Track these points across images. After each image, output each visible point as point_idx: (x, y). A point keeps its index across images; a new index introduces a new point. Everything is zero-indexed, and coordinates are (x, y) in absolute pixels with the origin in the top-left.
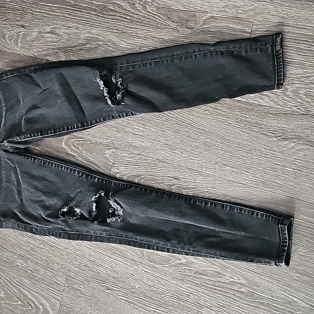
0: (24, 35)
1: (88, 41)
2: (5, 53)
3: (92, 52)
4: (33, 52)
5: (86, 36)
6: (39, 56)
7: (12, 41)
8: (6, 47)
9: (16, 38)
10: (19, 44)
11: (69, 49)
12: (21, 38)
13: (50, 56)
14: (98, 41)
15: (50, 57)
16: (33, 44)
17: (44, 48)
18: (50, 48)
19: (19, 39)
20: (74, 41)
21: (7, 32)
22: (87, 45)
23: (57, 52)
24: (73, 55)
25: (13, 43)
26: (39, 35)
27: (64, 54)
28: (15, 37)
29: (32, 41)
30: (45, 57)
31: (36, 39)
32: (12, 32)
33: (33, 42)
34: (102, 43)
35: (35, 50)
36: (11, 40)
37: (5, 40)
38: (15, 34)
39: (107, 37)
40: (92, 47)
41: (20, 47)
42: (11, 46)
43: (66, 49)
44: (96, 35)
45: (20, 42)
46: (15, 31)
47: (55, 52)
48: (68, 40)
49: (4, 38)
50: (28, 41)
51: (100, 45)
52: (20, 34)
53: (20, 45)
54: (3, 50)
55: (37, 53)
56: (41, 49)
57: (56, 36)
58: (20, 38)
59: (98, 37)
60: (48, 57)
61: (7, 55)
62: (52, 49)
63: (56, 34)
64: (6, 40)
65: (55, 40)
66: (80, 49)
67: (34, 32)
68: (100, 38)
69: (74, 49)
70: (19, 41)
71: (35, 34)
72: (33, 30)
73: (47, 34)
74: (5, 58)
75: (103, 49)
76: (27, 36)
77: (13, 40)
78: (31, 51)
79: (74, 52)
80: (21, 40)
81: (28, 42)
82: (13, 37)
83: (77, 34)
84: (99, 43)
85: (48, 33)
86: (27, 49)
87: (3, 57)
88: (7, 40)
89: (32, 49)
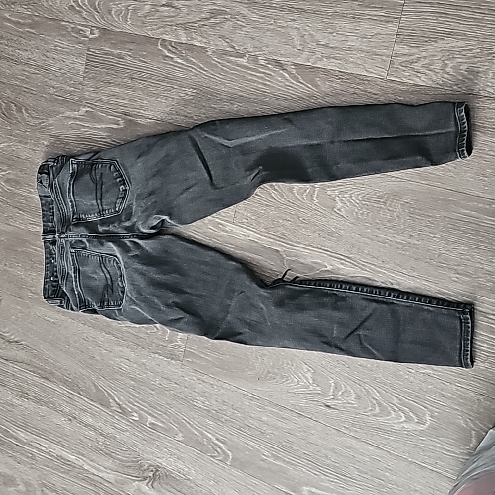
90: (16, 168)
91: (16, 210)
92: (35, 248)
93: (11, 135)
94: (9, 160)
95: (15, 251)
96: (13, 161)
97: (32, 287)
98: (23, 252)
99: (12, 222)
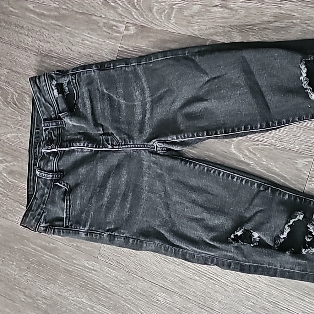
0: (181, 9)
1: (277, 19)
2: (151, 30)
3: (283, 32)
4: (193, 30)
5: (274, 11)
6: (201, 36)
7: (162, 16)
8: (153, 23)
9: (168, 12)
10: (172, 19)
11: (248, 27)
12: (176, 12)
13: (219, 36)
14: (292, 18)
15: (217, 37)
16: (194, 20)
17: (209, 26)
18: (218, 25)
19: (172, 13)
20: (255, 18)
21: (155, 4)
22: (276, 23)
23: (229, 31)
24: (254, 35)
25: (163, 18)
26: (203, 9)
27: (239, 34)
28: (166, 11)
29: (193, 16)
30: (211, 37)
31: (199, 13)
32: (162, 4)
33: (193, 18)
34: (299, 21)
35: (196, 27)
36: (161, 13)
37: (151, 15)
38: (167, 7)
39: (306, 14)
40: (283, 26)
41: (173, 23)
42: (161, 22)
43: (244, 28)
44: (290, 10)
45: (174, 17)
46: (167, 3)
47: (226, 31)
48: (246, 16)
49: (151, 11)
50: (186, 16)
51: (295, 24)
52: (174, 7)
53: (174, 21)
54: (149, 26)
55: (199, 31)
56: (205, 27)
57: (227, 11)
58: (174, 13)
59: (293, 13)
60: (214, 36)
61: (154, 33)
62: (221, 27)
63: (229, 8)
64: (153, 14)
65: (226, 15)
66: (264, 28)
67: (196, 4)
68: (295, 14)
69: (254, 28)
70: (173, 15)
71: (196, 8)
72: (195, 3)
73: (215, 8)
74: (151, 36)
75: (300, 28)
76: (185, 9)
77: (164, 14)
78: (190, 29)
79: (255, 31)
80: (175, 14)
81: (185, 18)
82: (164, 11)
83: (261, 9)
84: (294, 21)
85: (217, 6)
86: (184, 26)
87: (148, 34)
88: (155, 14)
89: (191, 26)
90: (22, 160)
91: (17, 204)
92: (35, 247)
93: (21, 126)
94: (15, 151)
95: (10, 247)
96: (20, 152)
97: (26, 289)
98: (20, 249)
99: (10, 216)
